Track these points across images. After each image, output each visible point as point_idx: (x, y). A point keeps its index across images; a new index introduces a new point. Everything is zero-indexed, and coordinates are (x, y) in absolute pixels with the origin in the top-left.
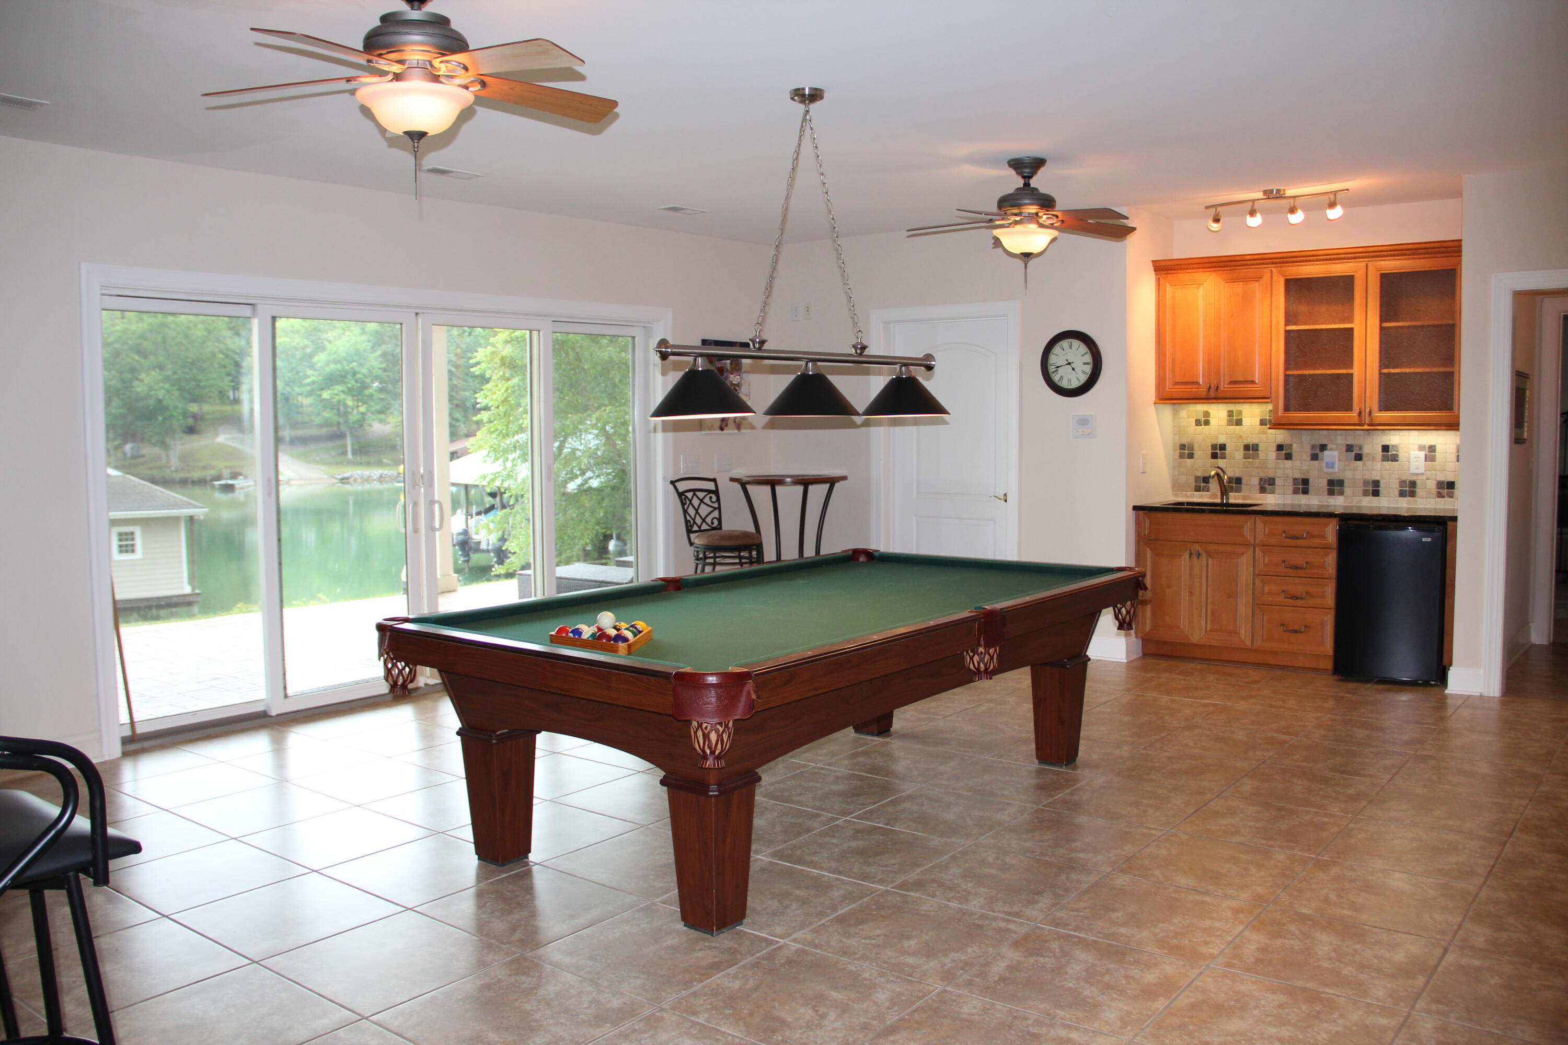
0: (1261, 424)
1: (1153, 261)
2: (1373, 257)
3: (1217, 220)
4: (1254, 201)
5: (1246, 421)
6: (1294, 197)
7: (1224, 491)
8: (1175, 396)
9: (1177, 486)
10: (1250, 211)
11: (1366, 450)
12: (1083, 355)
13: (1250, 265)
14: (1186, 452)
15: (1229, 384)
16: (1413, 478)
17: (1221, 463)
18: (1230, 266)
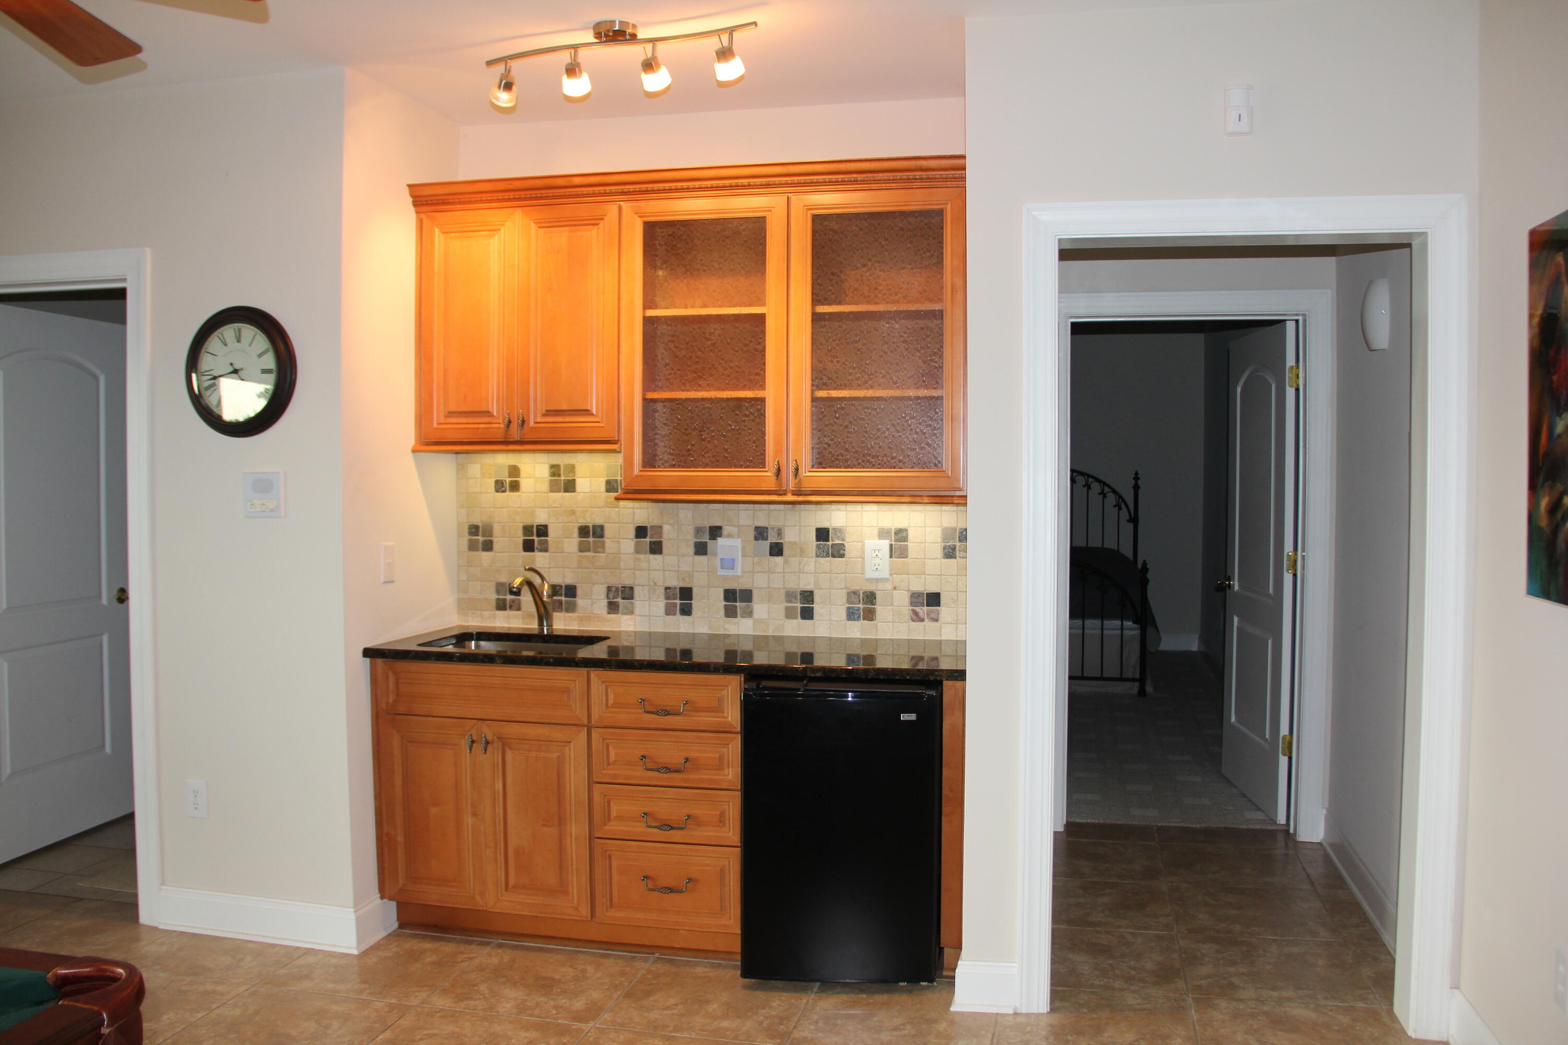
0: (608, 491)
1: (410, 186)
2: (799, 184)
3: (508, 87)
4: (575, 47)
5: (582, 484)
6: (653, 41)
7: (544, 614)
8: (450, 436)
9: (466, 605)
10: (568, 65)
11: (789, 537)
12: (260, 356)
13: (583, 196)
14: (480, 538)
15: (544, 415)
16: (871, 587)
17: (540, 559)
18: (547, 198)
